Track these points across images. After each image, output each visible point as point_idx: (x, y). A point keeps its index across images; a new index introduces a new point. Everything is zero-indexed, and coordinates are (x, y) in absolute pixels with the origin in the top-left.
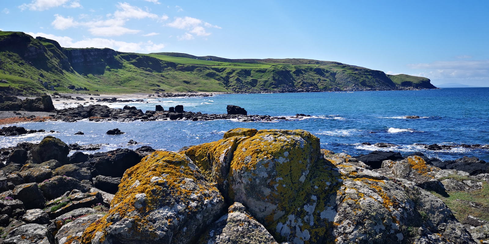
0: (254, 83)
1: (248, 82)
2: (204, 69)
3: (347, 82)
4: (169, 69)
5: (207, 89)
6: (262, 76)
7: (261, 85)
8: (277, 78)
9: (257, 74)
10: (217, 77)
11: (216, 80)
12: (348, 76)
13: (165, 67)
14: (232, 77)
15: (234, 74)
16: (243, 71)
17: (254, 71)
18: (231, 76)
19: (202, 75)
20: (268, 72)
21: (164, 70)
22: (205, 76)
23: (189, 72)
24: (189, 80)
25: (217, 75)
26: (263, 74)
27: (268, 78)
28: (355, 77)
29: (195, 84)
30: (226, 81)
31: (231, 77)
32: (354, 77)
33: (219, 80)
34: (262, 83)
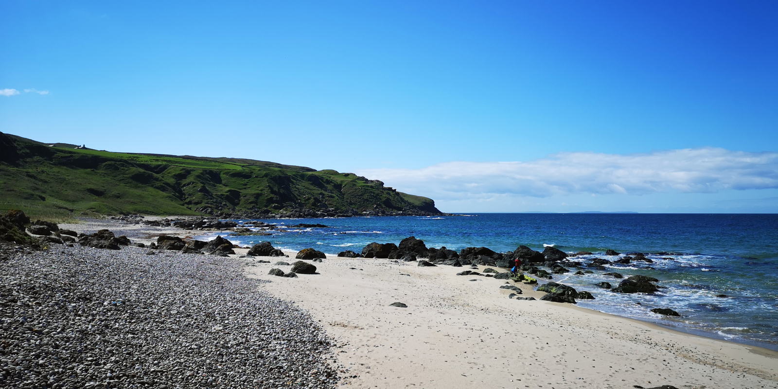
0: (233, 198)
1: (222, 195)
2: (123, 165)
3: (364, 201)
4: (37, 162)
5: (150, 209)
6: (246, 185)
7: (251, 203)
8: (276, 189)
9: (233, 179)
10: (158, 184)
11: (157, 190)
12: (363, 190)
13: (27, 155)
14: (189, 184)
15: (190, 179)
16: (207, 173)
17: (226, 173)
18: (184, 182)
19: (120, 177)
20: (256, 177)
21: (26, 162)
22: (130, 181)
23: (89, 170)
24: (101, 189)
25: (157, 179)
26: (247, 180)
27: (260, 188)
28: (374, 193)
29: (118, 197)
30: (178, 193)
31: (184, 185)
32: (371, 192)
33: (162, 189)
34: (252, 199)
